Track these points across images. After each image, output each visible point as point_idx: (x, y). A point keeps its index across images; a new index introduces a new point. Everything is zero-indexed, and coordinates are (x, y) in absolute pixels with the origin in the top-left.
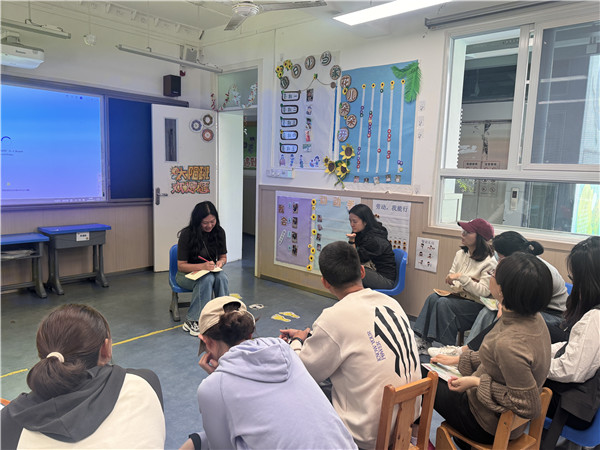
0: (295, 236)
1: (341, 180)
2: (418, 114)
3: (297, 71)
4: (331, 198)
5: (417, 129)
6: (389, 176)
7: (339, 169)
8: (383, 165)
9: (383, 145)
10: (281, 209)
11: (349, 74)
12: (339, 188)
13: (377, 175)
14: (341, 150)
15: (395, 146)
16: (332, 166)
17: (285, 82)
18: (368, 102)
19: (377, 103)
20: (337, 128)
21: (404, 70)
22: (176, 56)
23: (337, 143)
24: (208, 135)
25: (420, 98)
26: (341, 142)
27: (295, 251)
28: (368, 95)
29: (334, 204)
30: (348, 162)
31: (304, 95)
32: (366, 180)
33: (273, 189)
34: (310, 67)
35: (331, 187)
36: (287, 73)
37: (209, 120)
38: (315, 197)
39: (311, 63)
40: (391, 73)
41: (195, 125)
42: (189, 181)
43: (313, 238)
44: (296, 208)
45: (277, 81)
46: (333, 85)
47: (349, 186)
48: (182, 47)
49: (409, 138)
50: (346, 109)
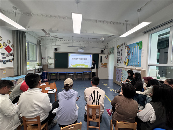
0: (119, 76)
2: (142, 52)
3: (120, 46)
4: (125, 69)
5: (142, 55)
6: (136, 65)
7: (127, 64)
8: (135, 63)
9: (135, 59)
10: (117, 71)
11: (128, 46)
12: (126, 67)
13: (134, 65)
14: (127, 60)
15: (137, 59)
16: (125, 63)
17: (118, 49)
18: (132, 50)
19: (133, 50)
20: (126, 56)
21: (139, 43)
22: (103, 48)
23: (126, 58)
24: (107, 58)
25: (143, 48)
27: (119, 79)
28: (132, 49)
30: (128, 62)
31: (121, 50)
32: (132, 66)
33: (116, 67)
34: (122, 46)
36: (118, 47)
37: (108, 56)
38: (122, 69)
40: (136, 44)
42: (104, 65)
43: (122, 77)
44: (119, 71)
46: (126, 48)
47: (128, 67)
48: (104, 46)
49: (140, 57)
50: (128, 52)
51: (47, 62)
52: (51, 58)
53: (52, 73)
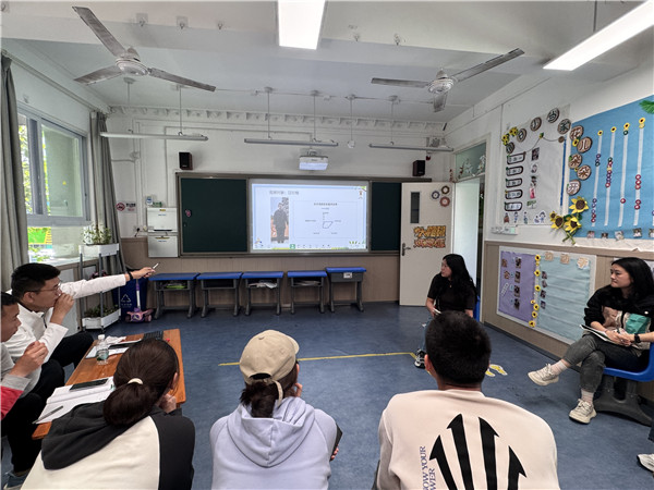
0: (517, 290)
1: (571, 236)
3: (522, 135)
4: (558, 254)
6: (639, 230)
7: (568, 224)
8: (628, 216)
9: (629, 194)
10: (504, 263)
11: (581, 125)
12: (568, 244)
13: (620, 229)
14: (571, 203)
15: (648, 193)
16: (560, 222)
17: (510, 147)
18: (606, 149)
19: (619, 148)
20: (566, 181)
22: (424, 145)
23: (566, 197)
24: (445, 202)
26: (571, 195)
27: (517, 305)
28: (606, 142)
29: (562, 261)
30: (580, 216)
31: (529, 155)
32: (606, 235)
33: (497, 245)
34: (535, 129)
35: (558, 243)
36: (513, 139)
37: (446, 190)
38: (540, 253)
39: (537, 124)
40: (640, 110)
41: (434, 196)
42: (428, 238)
43: (537, 294)
44: (518, 263)
45: (504, 148)
46: (562, 140)
47: (580, 242)
48: (428, 139)
50: (577, 161)
51: (141, 224)
52: (161, 205)
53: (168, 282)
